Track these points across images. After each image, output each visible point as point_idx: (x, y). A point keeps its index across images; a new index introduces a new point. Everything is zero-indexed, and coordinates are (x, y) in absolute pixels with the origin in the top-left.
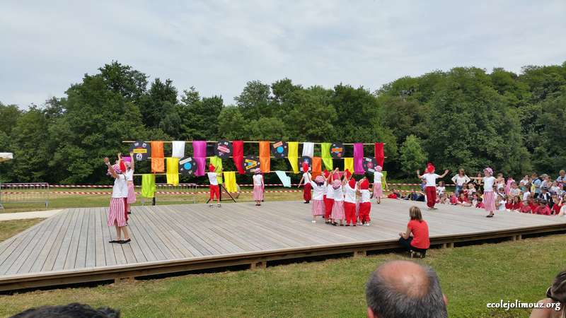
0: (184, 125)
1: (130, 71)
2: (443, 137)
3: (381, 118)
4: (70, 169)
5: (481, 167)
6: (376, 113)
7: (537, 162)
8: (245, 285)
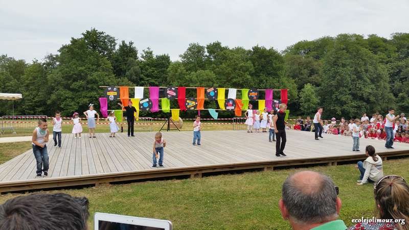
0: (143, 75)
1: (104, 35)
2: (331, 86)
3: (286, 71)
4: (62, 106)
5: (359, 107)
6: (282, 67)
7: (400, 104)
8: (187, 189)
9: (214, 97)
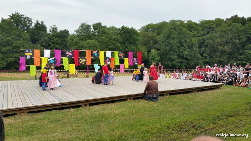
0: (50, 43)
1: (24, 17)
2: (166, 50)
3: (141, 41)
5: (181, 63)
6: (138, 39)
7: (204, 60)
8: (79, 114)
9: (97, 57)
